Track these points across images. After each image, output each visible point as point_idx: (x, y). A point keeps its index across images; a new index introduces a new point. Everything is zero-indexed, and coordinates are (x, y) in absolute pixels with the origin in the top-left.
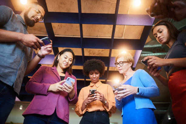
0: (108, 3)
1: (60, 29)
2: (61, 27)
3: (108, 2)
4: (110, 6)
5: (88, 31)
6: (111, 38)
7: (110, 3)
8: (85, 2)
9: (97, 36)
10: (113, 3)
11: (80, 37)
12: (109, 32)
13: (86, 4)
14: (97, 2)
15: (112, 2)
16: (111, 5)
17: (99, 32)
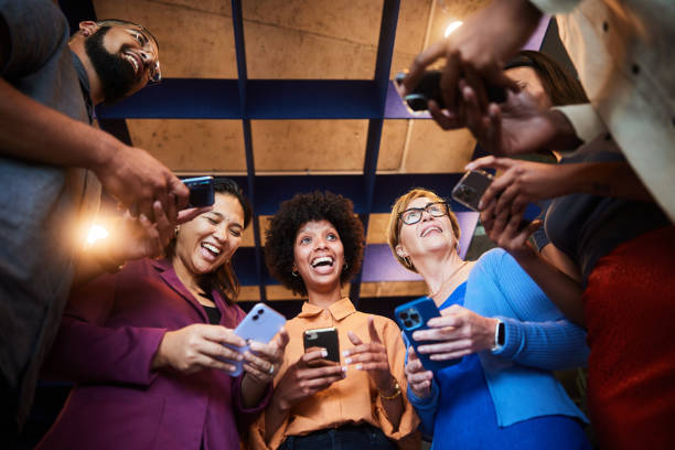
0: (345, 43)
1: (160, 146)
2: (166, 139)
3: (346, 40)
4: (352, 53)
5: (269, 150)
6: (361, 173)
7: (351, 42)
8: (257, 39)
9: (306, 170)
10: (361, 41)
11: (246, 174)
12: (350, 153)
13: (263, 47)
14: (302, 40)
15: (357, 40)
16: (356, 52)
17: (311, 152)
